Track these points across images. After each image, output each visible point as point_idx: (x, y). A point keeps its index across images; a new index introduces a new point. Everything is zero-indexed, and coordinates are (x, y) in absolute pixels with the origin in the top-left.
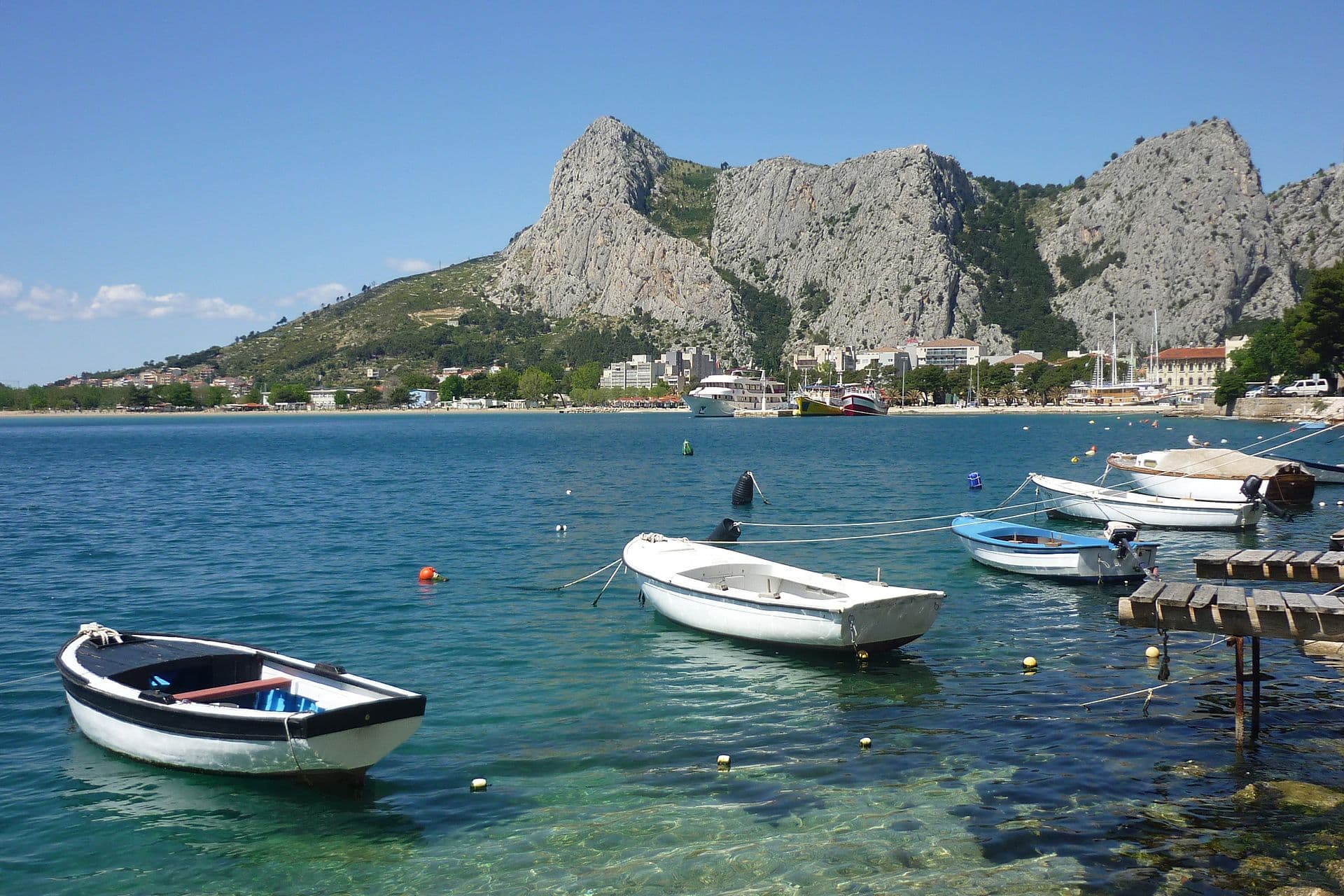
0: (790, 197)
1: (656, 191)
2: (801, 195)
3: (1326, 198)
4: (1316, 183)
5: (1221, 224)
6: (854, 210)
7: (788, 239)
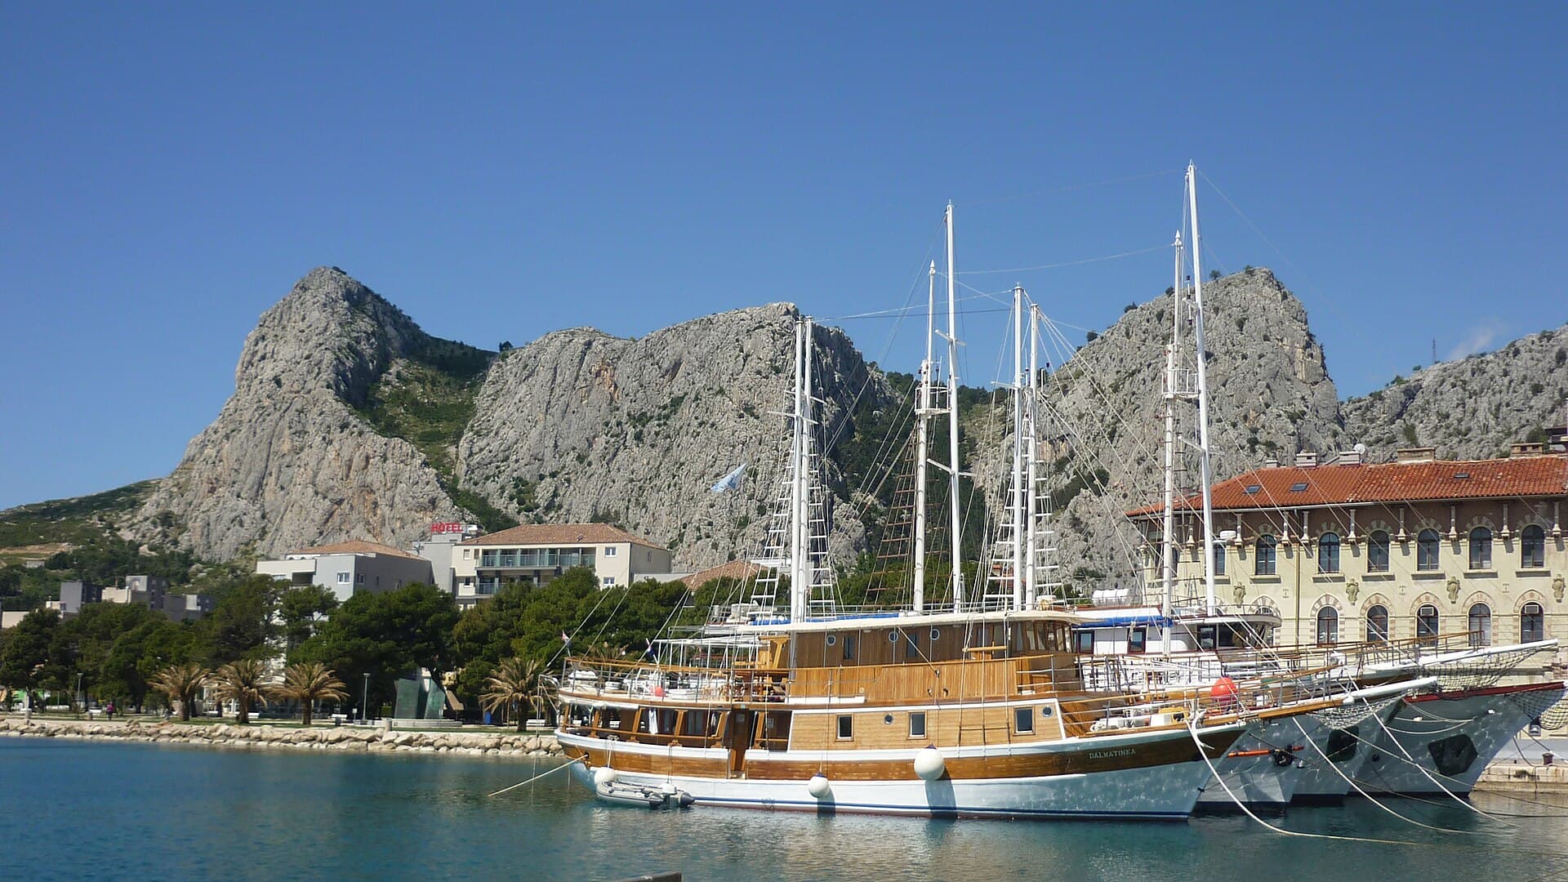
0: (581, 383)
1: (390, 378)
2: (599, 380)
3: (1411, 415)
4: (1394, 393)
5: (1263, 427)
6: (677, 402)
7: (574, 449)
